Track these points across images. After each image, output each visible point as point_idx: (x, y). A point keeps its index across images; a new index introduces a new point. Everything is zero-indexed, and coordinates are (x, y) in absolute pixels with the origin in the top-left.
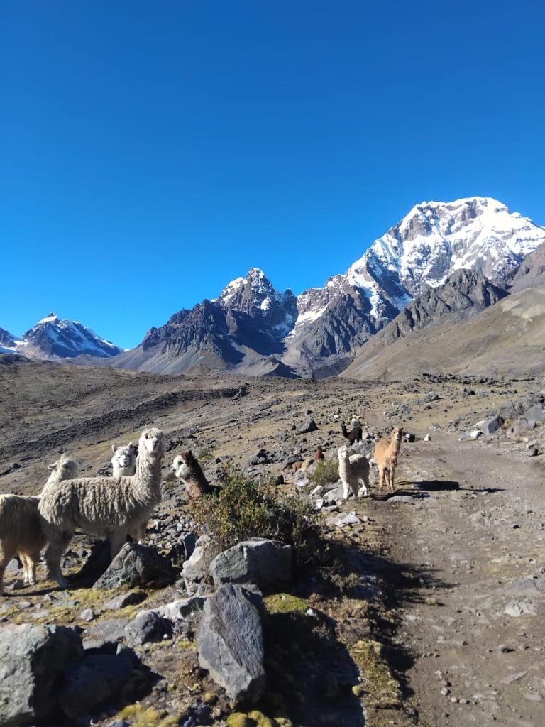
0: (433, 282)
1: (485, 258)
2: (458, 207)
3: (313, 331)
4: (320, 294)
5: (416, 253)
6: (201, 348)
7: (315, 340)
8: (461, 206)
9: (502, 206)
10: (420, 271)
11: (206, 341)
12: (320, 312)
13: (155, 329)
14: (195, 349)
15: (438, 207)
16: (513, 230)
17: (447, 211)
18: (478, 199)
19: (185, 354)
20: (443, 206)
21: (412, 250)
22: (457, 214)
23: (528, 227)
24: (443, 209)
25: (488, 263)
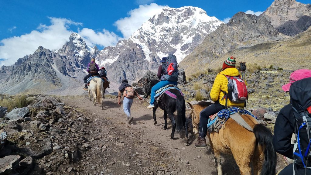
0: (174, 46)
1: (200, 34)
2: (182, 11)
3: (113, 68)
4: (114, 50)
5: (164, 31)
6: (35, 77)
7: (115, 74)
8: (183, 10)
9: (203, 11)
10: (166, 40)
11: (40, 72)
12: (115, 59)
13: (5, 66)
14: (31, 78)
15: (172, 10)
16: (210, 21)
17: (176, 12)
18: (191, 7)
19: (23, 81)
20: (175, 10)
21: (162, 30)
22: (182, 14)
23: (217, 20)
24: (175, 11)
25: (202, 36)
